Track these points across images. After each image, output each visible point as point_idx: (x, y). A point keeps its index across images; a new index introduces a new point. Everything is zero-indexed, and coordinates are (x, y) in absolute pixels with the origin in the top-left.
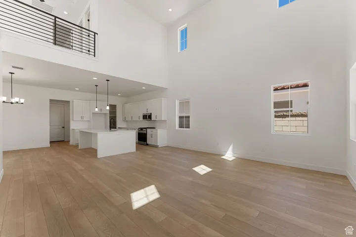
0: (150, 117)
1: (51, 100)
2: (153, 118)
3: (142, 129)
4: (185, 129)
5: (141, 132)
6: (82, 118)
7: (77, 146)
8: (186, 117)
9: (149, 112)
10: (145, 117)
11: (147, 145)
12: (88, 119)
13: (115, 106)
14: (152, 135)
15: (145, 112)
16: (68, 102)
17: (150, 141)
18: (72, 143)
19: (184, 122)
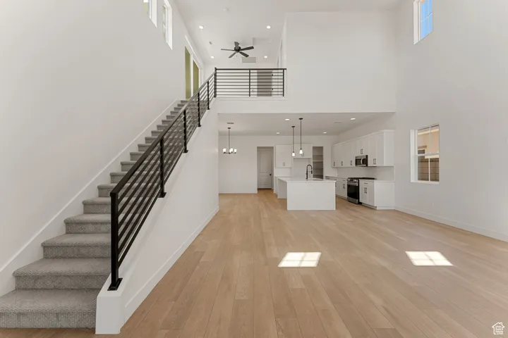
0: (365, 161)
1: (258, 147)
2: (370, 163)
3: (352, 179)
4: (429, 182)
5: (352, 184)
6: (284, 164)
7: (277, 196)
8: (432, 160)
9: (364, 154)
10: (357, 162)
11: (360, 203)
12: (290, 166)
13: (322, 148)
14: (366, 188)
15: (358, 154)
16: (273, 147)
17: (363, 198)
18: (275, 192)
19: (429, 169)
